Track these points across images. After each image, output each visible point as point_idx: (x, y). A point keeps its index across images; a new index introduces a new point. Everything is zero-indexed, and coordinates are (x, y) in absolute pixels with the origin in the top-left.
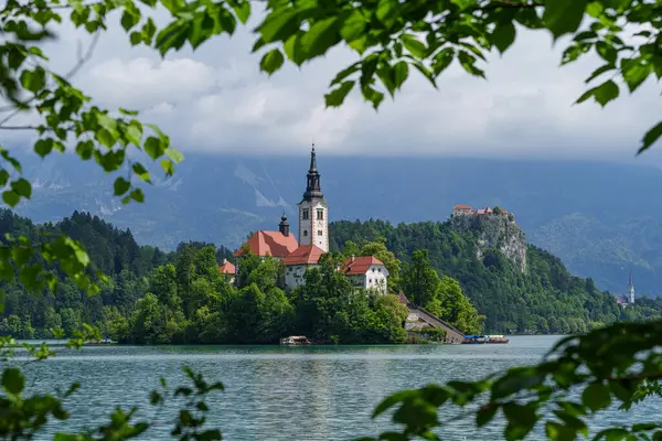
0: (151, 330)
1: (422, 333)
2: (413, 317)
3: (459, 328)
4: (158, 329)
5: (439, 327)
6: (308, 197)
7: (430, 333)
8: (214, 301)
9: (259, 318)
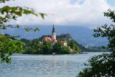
0: (30, 52)
1: (73, 52)
2: (71, 50)
3: (78, 51)
4: (31, 52)
5: (75, 51)
6: (53, 32)
7: (74, 52)
8: (40, 47)
9: (48, 50)
